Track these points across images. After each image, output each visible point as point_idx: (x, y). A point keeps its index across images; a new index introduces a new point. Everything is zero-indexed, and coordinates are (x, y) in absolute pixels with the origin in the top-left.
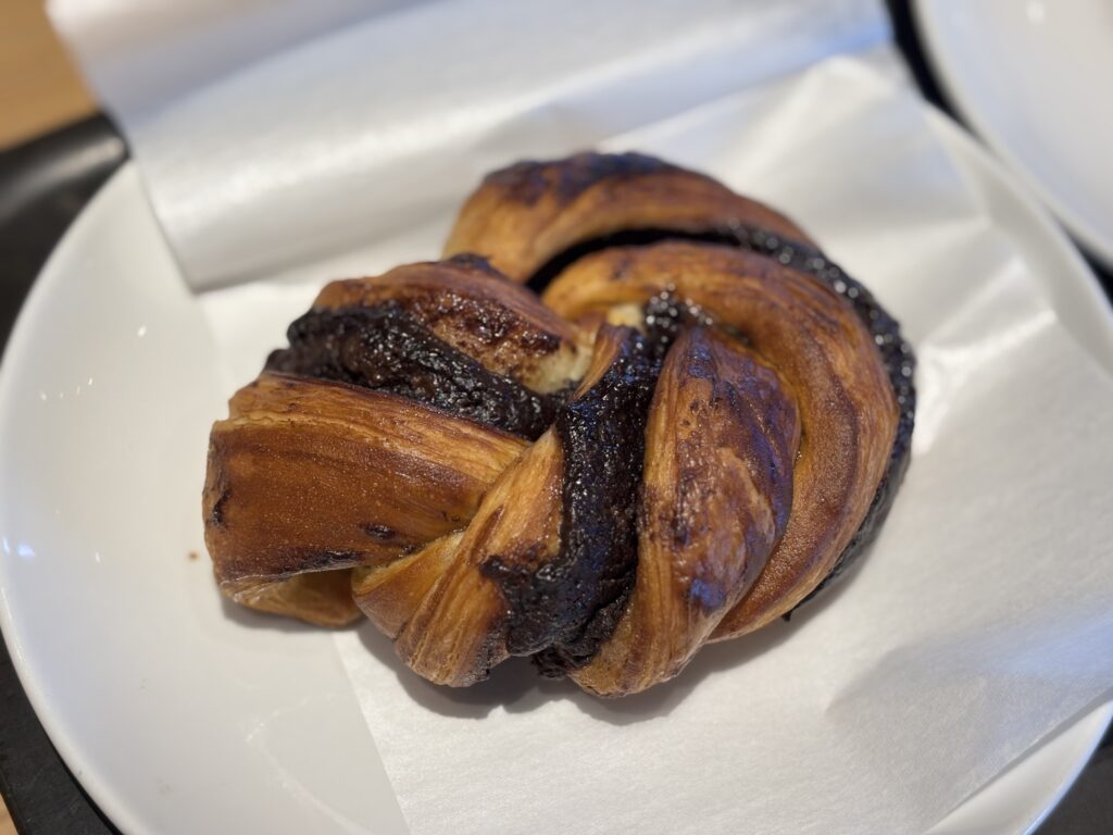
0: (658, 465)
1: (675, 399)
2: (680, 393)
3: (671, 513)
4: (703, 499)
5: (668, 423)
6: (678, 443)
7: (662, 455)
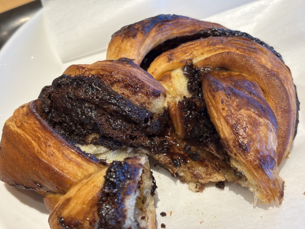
0: (222, 129)
1: (214, 103)
2: (215, 100)
3: (237, 143)
4: (245, 131)
5: (217, 113)
6: (224, 118)
7: (222, 125)
